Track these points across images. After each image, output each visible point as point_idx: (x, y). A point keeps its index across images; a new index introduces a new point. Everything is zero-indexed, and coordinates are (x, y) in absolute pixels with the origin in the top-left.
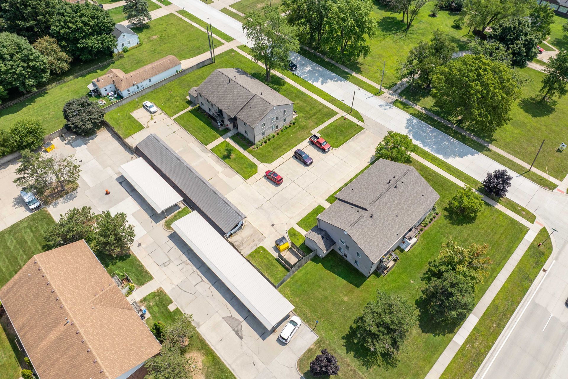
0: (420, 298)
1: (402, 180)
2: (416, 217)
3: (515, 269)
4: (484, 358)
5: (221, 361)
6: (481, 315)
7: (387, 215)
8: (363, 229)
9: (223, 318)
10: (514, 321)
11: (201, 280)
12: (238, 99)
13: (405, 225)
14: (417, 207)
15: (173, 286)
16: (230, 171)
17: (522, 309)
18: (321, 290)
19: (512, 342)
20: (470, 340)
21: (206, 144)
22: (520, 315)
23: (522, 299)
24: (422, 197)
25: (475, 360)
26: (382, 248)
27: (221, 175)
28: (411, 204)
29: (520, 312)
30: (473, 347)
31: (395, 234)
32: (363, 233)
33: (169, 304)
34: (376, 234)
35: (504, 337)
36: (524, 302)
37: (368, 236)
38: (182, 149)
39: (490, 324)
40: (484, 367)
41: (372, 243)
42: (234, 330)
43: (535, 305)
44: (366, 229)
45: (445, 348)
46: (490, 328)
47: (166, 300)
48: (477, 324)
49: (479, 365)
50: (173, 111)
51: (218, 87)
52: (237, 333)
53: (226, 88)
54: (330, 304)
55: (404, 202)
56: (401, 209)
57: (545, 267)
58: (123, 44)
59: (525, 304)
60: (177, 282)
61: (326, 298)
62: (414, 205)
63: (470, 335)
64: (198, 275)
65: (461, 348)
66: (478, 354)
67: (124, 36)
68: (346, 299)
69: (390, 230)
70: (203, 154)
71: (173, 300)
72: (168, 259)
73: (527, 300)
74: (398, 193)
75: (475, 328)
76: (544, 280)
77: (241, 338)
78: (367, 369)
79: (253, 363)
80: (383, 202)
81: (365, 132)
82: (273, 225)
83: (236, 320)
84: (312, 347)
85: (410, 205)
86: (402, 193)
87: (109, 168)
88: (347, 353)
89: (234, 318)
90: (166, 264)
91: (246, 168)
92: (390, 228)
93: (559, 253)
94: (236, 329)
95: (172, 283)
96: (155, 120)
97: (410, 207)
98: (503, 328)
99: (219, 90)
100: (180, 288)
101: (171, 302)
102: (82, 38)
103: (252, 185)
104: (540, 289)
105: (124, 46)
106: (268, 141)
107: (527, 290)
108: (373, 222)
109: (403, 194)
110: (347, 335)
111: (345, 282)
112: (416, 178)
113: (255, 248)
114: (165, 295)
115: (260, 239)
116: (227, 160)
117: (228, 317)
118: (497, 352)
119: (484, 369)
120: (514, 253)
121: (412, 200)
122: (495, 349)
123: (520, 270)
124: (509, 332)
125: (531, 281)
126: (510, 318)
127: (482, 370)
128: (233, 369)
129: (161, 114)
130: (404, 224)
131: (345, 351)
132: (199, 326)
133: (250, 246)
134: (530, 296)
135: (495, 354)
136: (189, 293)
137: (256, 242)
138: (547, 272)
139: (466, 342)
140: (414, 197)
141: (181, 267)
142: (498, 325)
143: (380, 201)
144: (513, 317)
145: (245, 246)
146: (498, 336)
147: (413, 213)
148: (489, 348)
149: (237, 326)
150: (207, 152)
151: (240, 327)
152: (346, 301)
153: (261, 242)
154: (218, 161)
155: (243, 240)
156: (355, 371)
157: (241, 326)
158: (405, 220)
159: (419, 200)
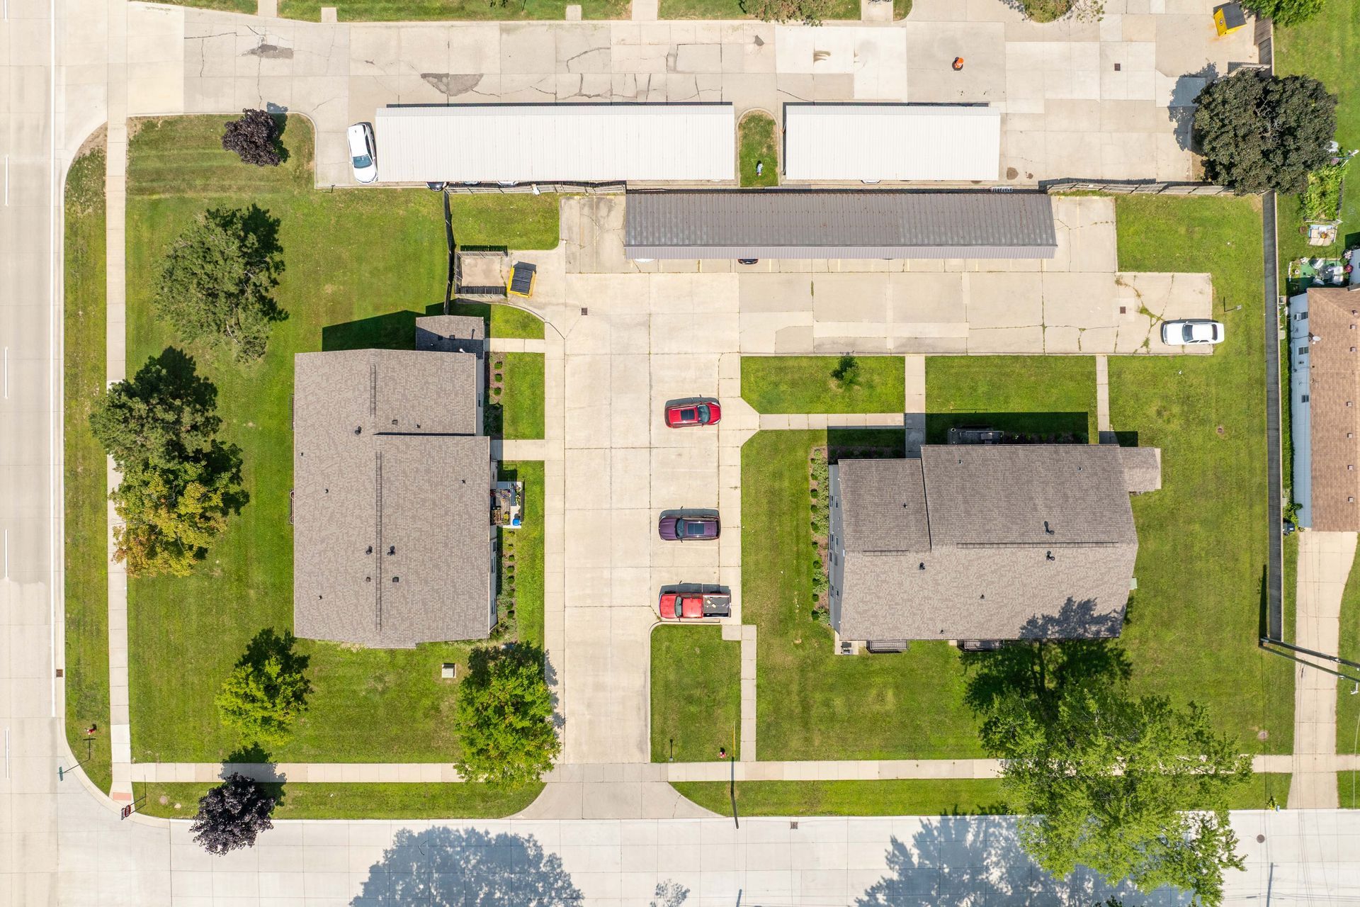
0: (214, 404)
1: (373, 582)
2: (301, 533)
3: (107, 625)
4: (65, 394)
5: (416, 20)
7: (341, 471)
8: (354, 391)
9: (481, 76)
10: (57, 508)
11: (584, 92)
12: (966, 502)
13: (304, 491)
14: (313, 556)
15: (614, 41)
16: (799, 347)
18: (381, 265)
19: (40, 463)
21: (930, 362)
22: (54, 529)
23: (66, 568)
24: (319, 593)
25: (76, 375)
27: (803, 319)
28: (325, 551)
29: (57, 537)
30: (89, 396)
31: (305, 452)
33: (583, 9)
34: (330, 409)
35: (57, 463)
36: (59, 564)
37: (338, 387)
38: (966, 300)
39: (87, 464)
41: (324, 384)
42: (447, 75)
43: (40, 576)
44: (350, 395)
45: (126, 352)
47: (595, 11)
49: (66, 375)
50: (1128, 377)
51: (1066, 497)
52: (439, 77)
53: (1036, 509)
54: (346, 255)
55: (337, 539)
56: (332, 517)
57: (62, 680)
59: (57, 561)
60: (617, 52)
61: (359, 259)
62: (320, 554)
64: (599, 95)
65: (106, 377)
66: (77, 392)
68: (329, 289)
69: (318, 447)
70: (906, 331)
71: (586, 22)
72: (679, 68)
73: (57, 573)
74: (358, 545)
76: (50, 648)
77: (424, 76)
78: (208, 211)
79: (372, 63)
80: (366, 490)
81: (642, 751)
82: (584, 311)
83: (460, 92)
84: (311, 163)
85: (325, 546)
86: (353, 552)
87: (1040, 109)
88: (254, 206)
89: (466, 90)
90: (671, 60)
91: (776, 385)
92: (321, 451)
93: (54, 746)
94: (444, 80)
95: (623, 42)
96: (1132, 315)
97: (322, 542)
98: (65, 476)
99: (1050, 491)
100: (599, 49)
101: (585, 16)
103: (718, 356)
104: (47, 622)
107: (66, 598)
108: (351, 425)
109: (350, 553)
110: (276, 232)
111: (356, 318)
112: (355, 623)
113: (563, 234)
114: (607, 16)
115: (575, 259)
116: (836, 366)
117: (476, 84)
118: (54, 424)
119: (56, 376)
120: (126, 664)
121: (330, 561)
122: (59, 426)
123: (99, 631)
124: (54, 480)
125: (69, 624)
126: (65, 509)
127: (59, 372)
128: (390, 27)
129: (1146, 343)
130: (307, 491)
131: (259, 206)
132: (503, 30)
133: (576, 229)
134: (57, 587)
136: (578, 56)
137: (575, 248)
138: (54, 673)
140: (331, 572)
141: (643, 80)
142: (75, 476)
143: (371, 482)
144: (63, 515)
145: (586, 220)
146: (65, 455)
147: (310, 536)
148: (68, 419)
149: (447, 85)
150: (903, 345)
151: (443, 88)
152: (326, 287)
153: (568, 257)
154: (853, 344)
155: (601, 227)
156: (225, 191)
157: (442, 92)
158: (310, 501)
159: (320, 577)
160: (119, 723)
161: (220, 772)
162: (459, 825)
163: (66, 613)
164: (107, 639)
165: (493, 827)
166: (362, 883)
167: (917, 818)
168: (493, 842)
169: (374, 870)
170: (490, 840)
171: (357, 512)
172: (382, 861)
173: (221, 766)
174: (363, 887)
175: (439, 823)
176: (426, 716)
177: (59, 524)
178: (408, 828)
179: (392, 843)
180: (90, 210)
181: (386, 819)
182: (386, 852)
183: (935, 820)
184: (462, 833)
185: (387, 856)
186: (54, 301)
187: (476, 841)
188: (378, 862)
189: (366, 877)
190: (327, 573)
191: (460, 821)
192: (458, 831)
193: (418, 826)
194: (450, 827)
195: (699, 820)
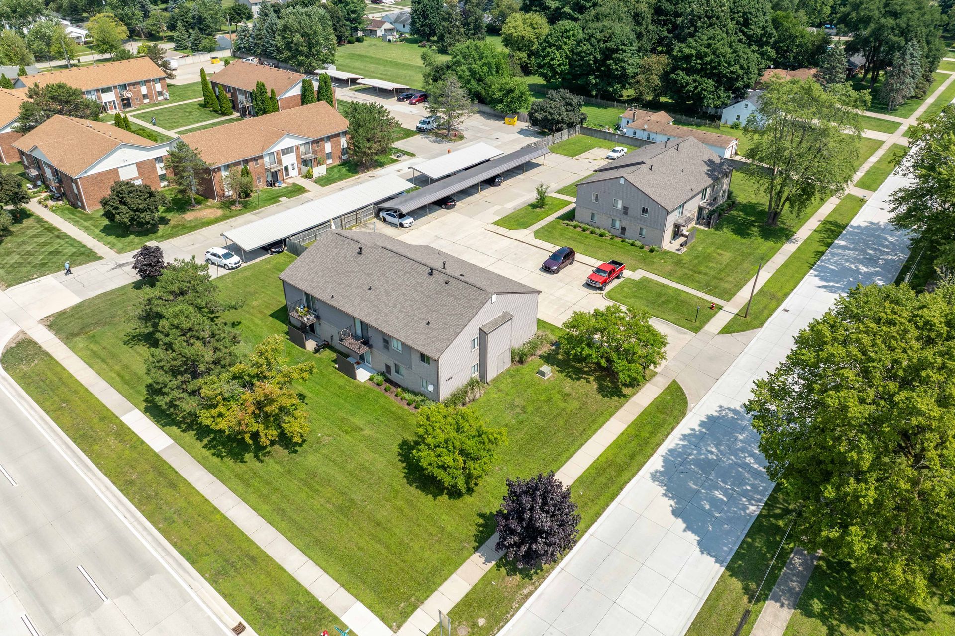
1: (451, 280)
2: (375, 320)
3: (258, 547)
5: (205, 227)
6: (164, 456)
7: (368, 275)
8: (336, 248)
10: (128, 515)
13: (353, 305)
14: (397, 317)
15: (311, 197)
16: (508, 212)
17: (149, 538)
20: (124, 433)
21: (559, 192)
22: (137, 530)
23: (175, 545)
24: (424, 323)
26: (307, 280)
27: (497, 207)
28: (403, 307)
29: (145, 533)
30: (108, 435)
32: (330, 249)
33: (287, 197)
35: (104, 489)
36: (165, 549)
39: (139, 469)
40: (68, 447)
41: (313, 265)
43: (148, 570)
44: (336, 251)
45: (126, 397)
46: (132, 467)
47: (293, 195)
48: (149, 446)
49: (74, 440)
55: (404, 294)
56: (387, 293)
58: (738, 116)
59: (159, 549)
63: (133, 432)
65: (117, 417)
67: (746, 105)
69: (340, 284)
71: (292, 199)
74: (420, 281)
75: (143, 442)
76: (209, 617)
80: (394, 263)
81: (684, 333)
85: (399, 306)
86: (422, 286)
91: (518, 221)
92: (344, 283)
95: (315, 196)
96: (594, 161)
97: (395, 306)
98: (122, 491)
102: (683, 70)
105: (738, 119)
106: (588, 232)
107: (193, 563)
109: (419, 289)
114: (300, 195)
116: (530, 207)
118: (83, 471)
119: (64, 447)
120: (305, 559)
121: (411, 306)
122: (89, 469)
123: (253, 559)
124: (110, 501)
125: (214, 581)
127: (65, 443)
130: (356, 303)
134: (175, 566)
135: (80, 468)
139: (122, 425)
140: (419, 308)
142: (131, 483)
143: (393, 257)
144: (139, 514)
147: (383, 314)
148: (97, 459)
154: (526, 202)
158: (364, 304)
159: (415, 318)
160: (345, 610)
161: (483, 560)
162: (673, 441)
163: (203, 576)
164: (268, 556)
165: (690, 423)
166: (685, 530)
167: (807, 277)
168: (704, 430)
169: (676, 513)
170: (700, 431)
171: (401, 274)
172: (672, 502)
173: (477, 555)
174: (689, 533)
175: (663, 450)
176: (565, 402)
177: (140, 523)
178: (652, 470)
179: (660, 488)
180: (36, 362)
181: (633, 476)
182: (665, 495)
183: (812, 271)
184: (682, 443)
185: (669, 497)
186: (31, 415)
187: (695, 439)
188: (671, 506)
189: (680, 524)
190: (417, 312)
191: (670, 437)
192: (678, 444)
193: (655, 463)
194: (672, 446)
195: (755, 339)
